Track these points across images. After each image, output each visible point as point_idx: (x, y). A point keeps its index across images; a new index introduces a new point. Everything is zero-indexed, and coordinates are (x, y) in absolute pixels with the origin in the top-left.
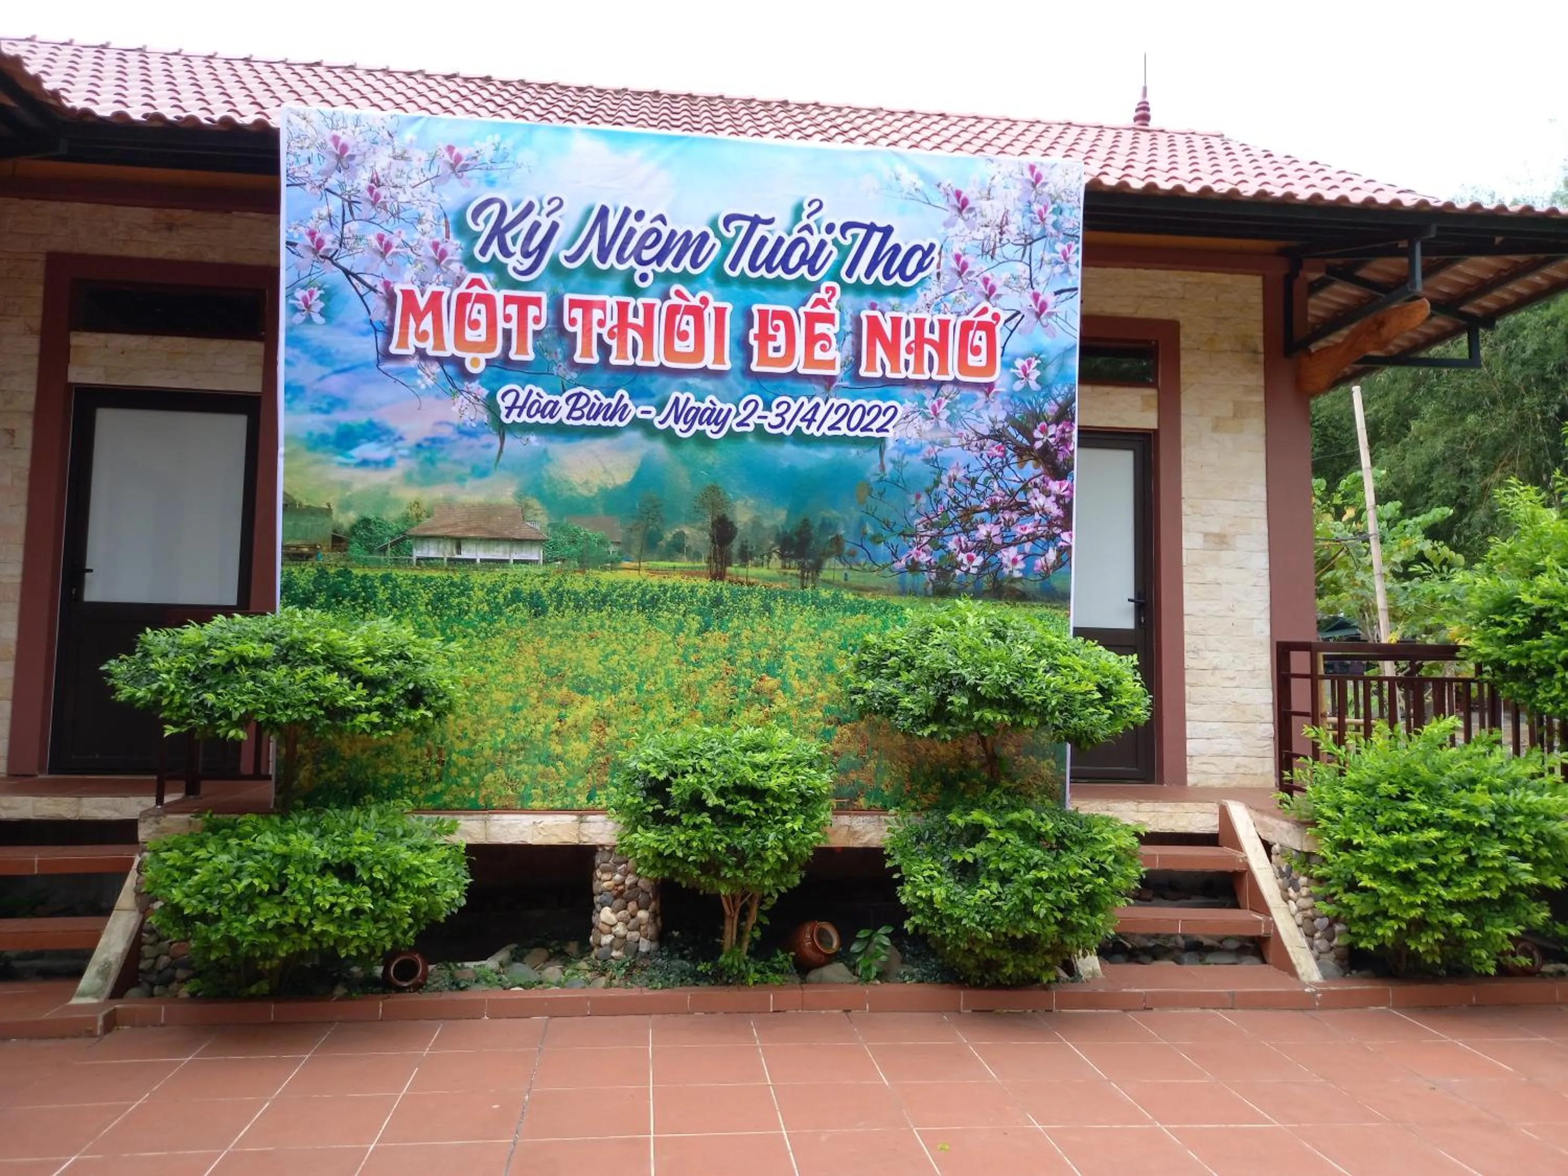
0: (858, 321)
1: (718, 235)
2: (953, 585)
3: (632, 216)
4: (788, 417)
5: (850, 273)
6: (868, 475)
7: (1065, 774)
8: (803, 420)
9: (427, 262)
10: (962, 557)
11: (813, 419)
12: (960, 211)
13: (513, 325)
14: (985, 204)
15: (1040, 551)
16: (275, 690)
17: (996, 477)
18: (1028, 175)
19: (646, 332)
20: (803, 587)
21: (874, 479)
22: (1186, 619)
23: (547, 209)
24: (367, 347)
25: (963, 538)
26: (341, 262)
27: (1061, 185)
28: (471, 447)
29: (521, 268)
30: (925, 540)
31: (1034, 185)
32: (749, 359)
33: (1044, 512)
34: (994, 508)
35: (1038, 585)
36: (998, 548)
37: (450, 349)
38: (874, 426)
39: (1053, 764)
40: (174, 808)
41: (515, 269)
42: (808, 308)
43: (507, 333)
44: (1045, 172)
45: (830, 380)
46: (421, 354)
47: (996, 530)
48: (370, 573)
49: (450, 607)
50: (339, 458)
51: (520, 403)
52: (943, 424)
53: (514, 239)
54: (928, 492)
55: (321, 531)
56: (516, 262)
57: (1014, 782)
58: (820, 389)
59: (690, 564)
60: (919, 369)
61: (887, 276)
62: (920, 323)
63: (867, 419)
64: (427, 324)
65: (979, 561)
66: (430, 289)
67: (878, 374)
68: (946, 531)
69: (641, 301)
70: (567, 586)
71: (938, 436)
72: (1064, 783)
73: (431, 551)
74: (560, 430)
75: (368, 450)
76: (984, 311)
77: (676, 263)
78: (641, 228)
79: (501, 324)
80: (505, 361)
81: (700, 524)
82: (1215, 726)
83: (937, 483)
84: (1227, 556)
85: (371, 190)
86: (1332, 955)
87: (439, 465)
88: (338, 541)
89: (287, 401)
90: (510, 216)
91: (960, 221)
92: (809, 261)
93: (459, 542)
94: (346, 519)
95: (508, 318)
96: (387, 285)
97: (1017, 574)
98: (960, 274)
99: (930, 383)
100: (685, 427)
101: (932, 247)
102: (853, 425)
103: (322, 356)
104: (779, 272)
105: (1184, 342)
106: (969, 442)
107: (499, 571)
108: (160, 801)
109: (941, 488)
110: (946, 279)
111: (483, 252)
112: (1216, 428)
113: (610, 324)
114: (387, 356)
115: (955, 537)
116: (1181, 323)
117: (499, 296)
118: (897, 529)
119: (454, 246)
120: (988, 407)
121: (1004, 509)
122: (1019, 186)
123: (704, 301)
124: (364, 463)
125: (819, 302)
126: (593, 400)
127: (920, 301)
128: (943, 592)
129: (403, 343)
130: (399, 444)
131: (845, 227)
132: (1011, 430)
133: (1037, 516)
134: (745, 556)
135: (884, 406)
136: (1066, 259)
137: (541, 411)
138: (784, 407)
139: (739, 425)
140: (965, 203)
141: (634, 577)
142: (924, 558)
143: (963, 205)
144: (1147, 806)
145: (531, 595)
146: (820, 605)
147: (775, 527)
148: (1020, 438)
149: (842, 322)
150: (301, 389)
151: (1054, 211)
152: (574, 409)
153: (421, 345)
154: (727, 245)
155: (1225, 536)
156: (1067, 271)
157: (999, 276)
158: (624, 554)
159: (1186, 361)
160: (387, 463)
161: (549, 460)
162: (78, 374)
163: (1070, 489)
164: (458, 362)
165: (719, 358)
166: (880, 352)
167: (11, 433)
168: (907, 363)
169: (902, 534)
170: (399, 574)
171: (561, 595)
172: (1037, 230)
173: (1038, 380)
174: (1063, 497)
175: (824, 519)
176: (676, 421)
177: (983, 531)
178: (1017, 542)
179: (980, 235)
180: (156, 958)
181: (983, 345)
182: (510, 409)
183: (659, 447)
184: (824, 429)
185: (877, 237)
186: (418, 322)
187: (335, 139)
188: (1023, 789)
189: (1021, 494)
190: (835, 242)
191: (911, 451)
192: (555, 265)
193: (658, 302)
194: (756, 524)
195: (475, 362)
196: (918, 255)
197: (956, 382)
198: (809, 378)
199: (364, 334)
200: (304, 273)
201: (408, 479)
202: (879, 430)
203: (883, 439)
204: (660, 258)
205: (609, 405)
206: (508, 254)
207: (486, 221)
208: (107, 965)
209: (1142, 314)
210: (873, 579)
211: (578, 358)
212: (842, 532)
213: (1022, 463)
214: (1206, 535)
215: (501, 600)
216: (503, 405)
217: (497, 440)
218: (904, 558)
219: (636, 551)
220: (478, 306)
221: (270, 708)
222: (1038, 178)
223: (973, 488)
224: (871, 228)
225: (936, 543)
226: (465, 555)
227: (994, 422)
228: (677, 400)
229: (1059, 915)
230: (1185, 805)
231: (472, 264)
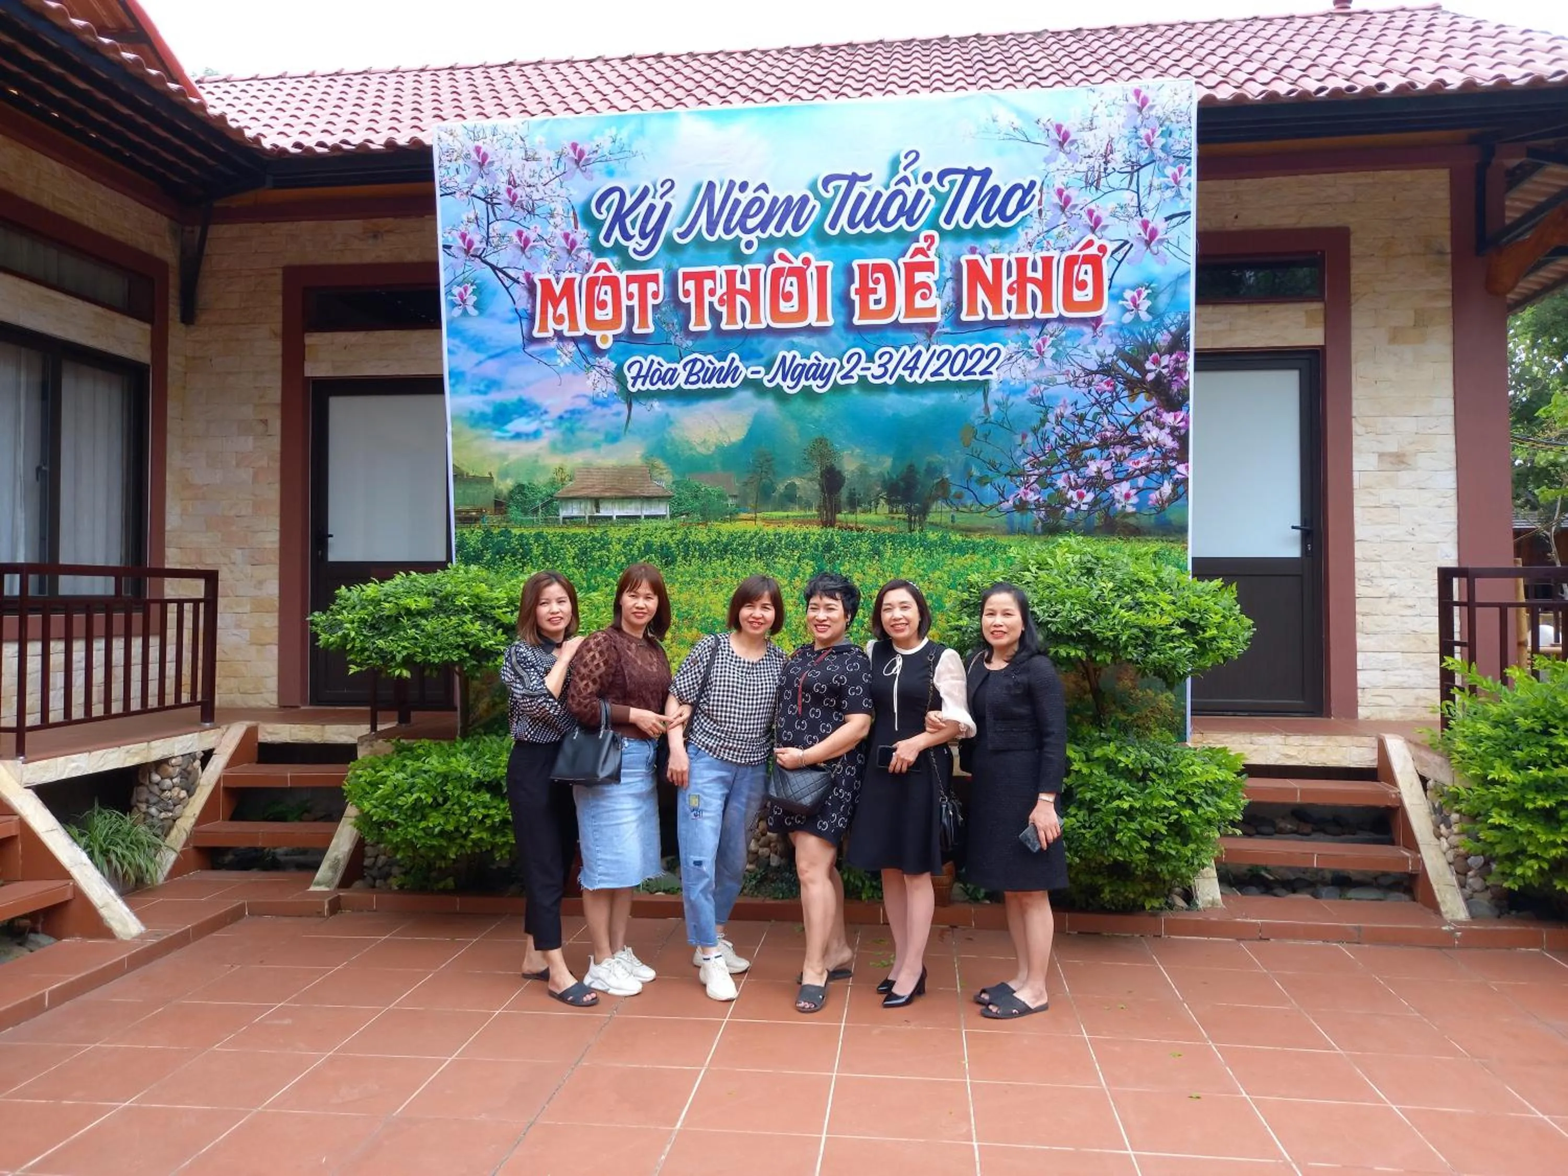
0: (957, 267)
1: (818, 197)
2: (1063, 523)
3: (736, 188)
4: (891, 367)
5: (948, 220)
6: (972, 418)
7: (1185, 708)
8: (905, 368)
9: (560, 252)
10: (1072, 494)
11: (915, 367)
12: (1061, 144)
13: (635, 302)
14: (1087, 135)
15: (1154, 485)
16: (429, 636)
17: (1106, 412)
18: (1133, 100)
19: (753, 296)
20: (911, 531)
21: (978, 422)
22: (1357, 545)
23: (661, 191)
24: (514, 333)
25: (1073, 475)
26: (488, 259)
27: (1170, 107)
28: (604, 416)
29: (640, 249)
30: (1032, 479)
31: (1140, 110)
32: (851, 314)
33: (1158, 445)
34: (1105, 444)
35: (1153, 520)
36: (1110, 483)
37: (583, 329)
38: (978, 369)
39: (1172, 697)
40: (387, 735)
41: (635, 251)
42: (907, 259)
43: (630, 310)
44: (1150, 95)
45: (932, 327)
46: (559, 335)
47: (1107, 466)
48: (526, 532)
49: (593, 560)
50: (497, 433)
51: (643, 373)
52: (1048, 362)
53: (633, 223)
54: (1035, 431)
55: (484, 497)
56: (636, 244)
57: (1131, 714)
58: (921, 337)
59: (803, 513)
60: (1022, 308)
61: (986, 218)
62: (1022, 262)
63: (970, 363)
64: (563, 308)
65: (1089, 497)
66: (564, 276)
67: (981, 317)
68: (1054, 470)
69: (747, 267)
70: (692, 538)
71: (1043, 374)
72: (1184, 716)
73: (574, 510)
74: (681, 395)
75: (521, 424)
76: (1090, 244)
77: (778, 228)
78: (745, 198)
79: (625, 302)
80: (630, 337)
81: (809, 475)
82: (1391, 656)
83: (1043, 422)
84: (1405, 477)
85: (509, 191)
86: (1488, 894)
87: (579, 434)
88: (500, 505)
89: (452, 386)
90: (629, 202)
91: (1062, 156)
92: (907, 213)
93: (597, 502)
94: (505, 485)
95: (630, 296)
96: (528, 276)
97: (1130, 509)
98: (1063, 209)
99: (1034, 322)
100: (792, 384)
101: (1032, 184)
102: (955, 370)
103: (477, 344)
104: (878, 226)
105: (1355, 249)
106: (1076, 379)
107: (633, 526)
108: (374, 728)
109: (1048, 426)
110: (1048, 215)
111: (607, 238)
112: (1393, 340)
113: (719, 292)
114: (532, 340)
115: (1064, 475)
116: (1352, 228)
117: (622, 277)
118: (1004, 470)
119: (582, 234)
120: (1095, 342)
121: (1115, 444)
122: (1123, 112)
123: (807, 261)
124: (518, 436)
125: (918, 251)
126: (707, 364)
127: (1022, 240)
128: (1052, 529)
129: (543, 328)
130: (544, 417)
131: (942, 175)
132: (1120, 363)
133: (1150, 450)
134: (853, 504)
135: (987, 349)
136: (1177, 182)
137: (662, 379)
138: (886, 357)
139: (843, 378)
140: (1066, 136)
141: (751, 527)
142: (1032, 497)
143: (1063, 139)
144: (1295, 740)
145: (662, 547)
146: (928, 547)
147: (881, 475)
148: (1130, 371)
149: (942, 269)
150: (462, 374)
151: (1162, 134)
152: (690, 374)
153: (558, 328)
154: (826, 205)
155: (1404, 455)
156: (1178, 194)
157: (1105, 207)
158: (740, 508)
159: (1358, 270)
160: (536, 434)
161: (671, 423)
162: (312, 370)
163: (1185, 420)
164: (590, 340)
165: (822, 314)
166: (981, 295)
167: (265, 422)
168: (1009, 304)
169: (1008, 474)
170: (549, 531)
171: (687, 546)
172: (1144, 156)
173: (1149, 311)
174: (1178, 429)
175: (929, 463)
176: (784, 379)
177: (1093, 468)
178: (1129, 477)
179: (1083, 167)
180: (376, 857)
181: (1089, 279)
182: (635, 379)
183: (769, 404)
184: (927, 376)
185: (975, 181)
186: (555, 307)
187: (478, 150)
188: (1140, 722)
189: (1133, 428)
190: (933, 191)
191: (1015, 392)
192: (669, 240)
193: (763, 267)
194: (863, 472)
195: (604, 338)
196: (1019, 194)
197: (1061, 319)
198: (910, 327)
199: (511, 322)
200: (459, 272)
201: (554, 448)
202: (981, 373)
203: (986, 382)
204: (763, 226)
205: (722, 368)
206: (628, 237)
207: (608, 210)
208: (337, 860)
209: (1306, 223)
210: (980, 520)
211: (692, 327)
212: (948, 476)
213: (1133, 396)
214: (1381, 455)
215: (636, 552)
216: (629, 375)
217: (624, 408)
218: (1011, 498)
219: (751, 503)
220: (604, 288)
221: (425, 650)
222: (1144, 102)
223: (1081, 424)
224: (968, 173)
225: (1044, 481)
226: (603, 513)
227: (1102, 357)
228: (784, 358)
229: (1145, 844)
230: (1340, 738)
231: (598, 250)
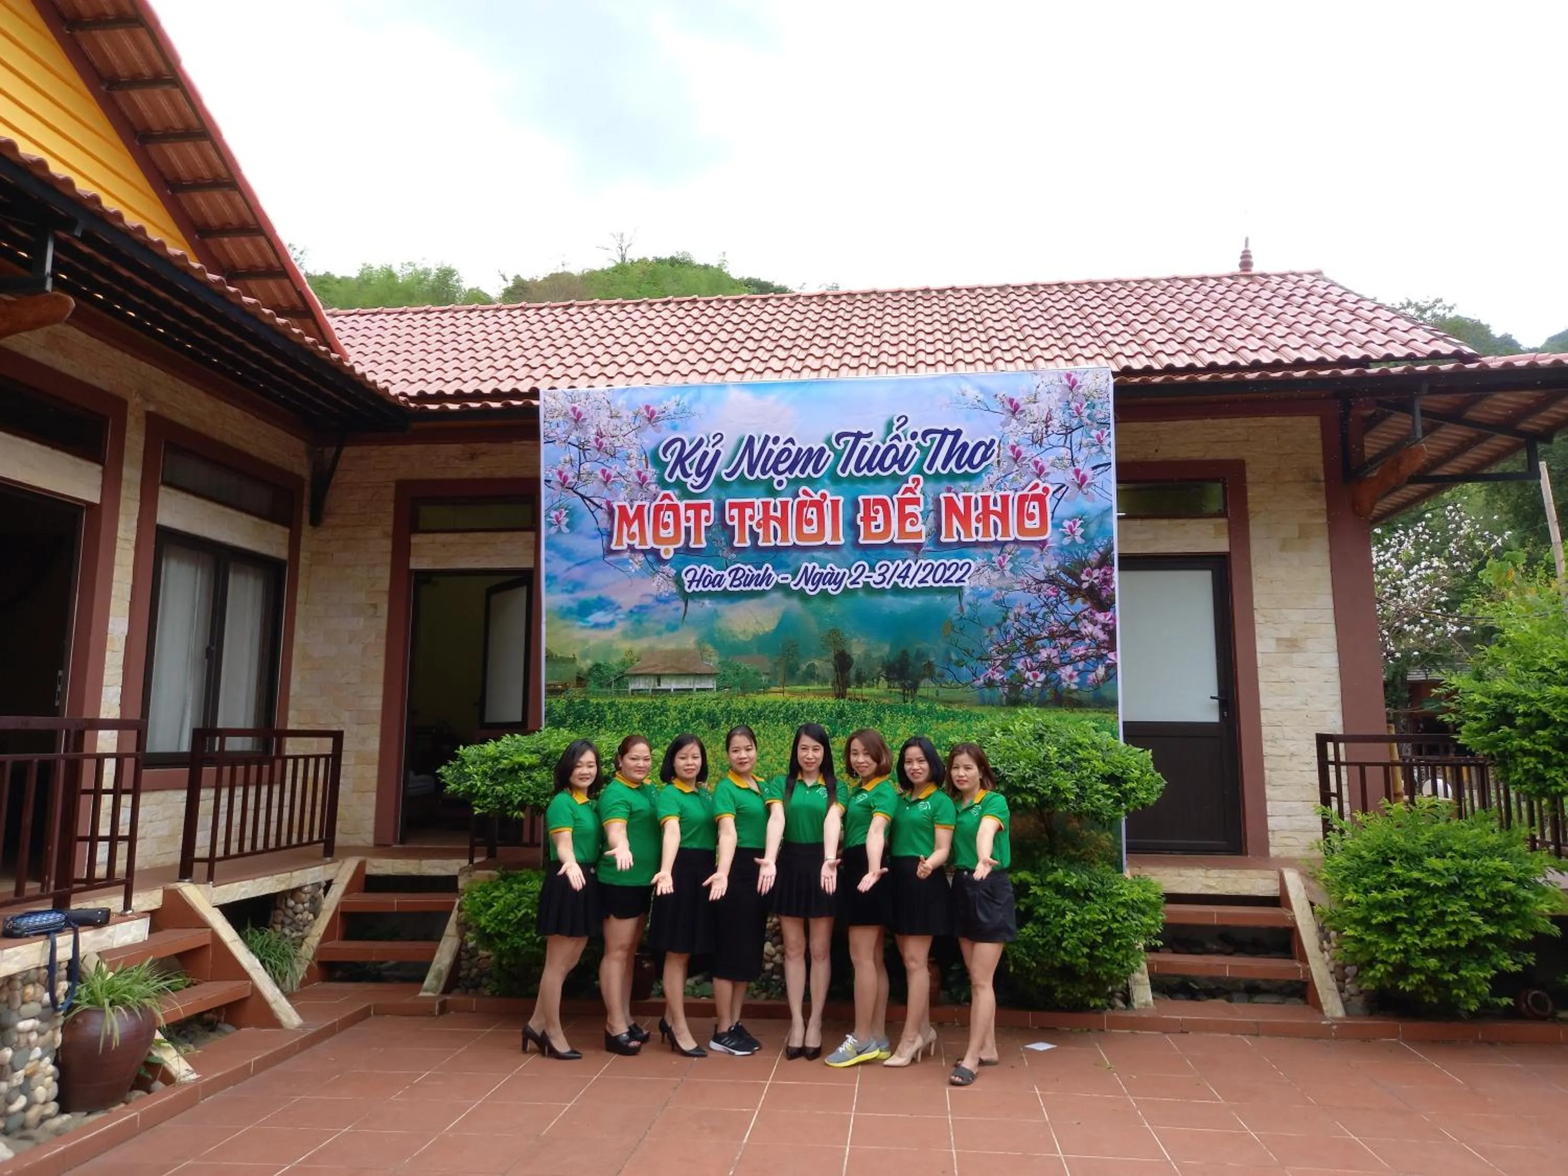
0: (938, 501)
1: (832, 448)
2: (1023, 697)
3: (770, 442)
4: (888, 575)
5: (930, 467)
6: (951, 615)
7: (1121, 845)
8: (899, 577)
9: (634, 486)
10: (1028, 674)
11: (906, 576)
12: (1014, 413)
13: (692, 524)
14: (1033, 407)
15: (1091, 668)
16: (539, 785)
17: (1052, 612)
18: (1066, 382)
19: (783, 521)
20: (905, 702)
21: (955, 618)
22: (1263, 713)
23: (713, 441)
24: (596, 547)
25: (1028, 660)
26: (579, 490)
27: (1093, 387)
28: (665, 611)
29: (696, 484)
30: (998, 663)
31: (1071, 389)
32: (857, 535)
33: (1093, 638)
34: (1052, 636)
35: (1091, 695)
36: (1056, 667)
37: (650, 544)
38: (954, 578)
39: (1111, 836)
40: (480, 866)
41: (692, 485)
42: (899, 495)
43: (688, 530)
44: (1079, 378)
45: (919, 546)
46: (631, 548)
47: (1054, 653)
48: (602, 702)
49: (655, 724)
50: (581, 624)
51: (697, 578)
52: (1008, 574)
53: (691, 465)
54: (999, 626)
55: (568, 674)
56: (693, 480)
57: (1078, 850)
58: (910, 553)
59: (820, 687)
60: (986, 533)
61: (959, 466)
62: (986, 499)
63: (948, 574)
64: (635, 528)
65: (1042, 677)
66: (636, 504)
67: (956, 539)
68: (1015, 655)
69: (779, 499)
70: (733, 706)
71: (1004, 583)
72: (1120, 853)
73: (641, 685)
74: (726, 594)
75: (599, 616)
76: (1036, 486)
77: (802, 471)
78: (777, 449)
79: (684, 524)
80: (687, 550)
81: (826, 658)
82: (1294, 805)
83: (1005, 619)
84: (1298, 657)
85: (597, 440)
86: (1360, 997)
87: (645, 624)
88: (581, 680)
89: (547, 587)
90: (688, 449)
91: (1014, 421)
92: (899, 461)
93: (659, 678)
94: (585, 664)
95: (688, 519)
96: (609, 503)
97: (1073, 687)
98: (1015, 460)
99: (996, 543)
100: (812, 588)
101: (993, 442)
102: (937, 579)
103: (567, 554)
104: (877, 470)
105: (1249, 476)
106: (1029, 586)
107: (686, 697)
108: (471, 862)
109: (1008, 622)
110: (1004, 465)
111: (670, 476)
112: (1283, 548)
113: (757, 518)
114: (611, 552)
115: (1022, 660)
117: (682, 505)
118: (975, 655)
119: (651, 473)
120: (1042, 560)
121: (1060, 636)
122: (1059, 390)
123: (824, 496)
124: (597, 626)
125: (908, 490)
126: (747, 572)
127: (985, 483)
128: (1014, 703)
129: (620, 542)
130: (619, 611)
131: (926, 434)
132: (1062, 575)
133: (1087, 641)
134: (860, 680)
135: (960, 563)
136: (1100, 442)
137: (712, 583)
138: (884, 569)
139: (852, 583)
140: (1016, 407)
141: (780, 698)
142: (998, 677)
143: (1015, 409)
145: (709, 713)
146: (918, 714)
147: (881, 657)
148: (1070, 581)
149: (926, 503)
150: (555, 578)
151: (1088, 407)
152: (734, 579)
153: (631, 542)
154: (838, 454)
155: (1296, 640)
156: (1102, 450)
157: (1046, 459)
158: (771, 683)
160: (611, 625)
161: (718, 617)
162: (416, 563)
163: (1113, 619)
164: (655, 552)
165: (835, 535)
166: (956, 523)
167: (375, 606)
168: (977, 529)
169: (980, 659)
170: (620, 701)
171: (729, 713)
172: (1075, 422)
173: (1082, 536)
174: (1107, 625)
175: (918, 651)
176: (806, 584)
177: (1044, 654)
178: (1072, 662)
179: (1030, 430)
180: (470, 969)
181: (1037, 512)
182: (691, 582)
183: (795, 603)
184: (915, 582)
185: (950, 439)
186: (629, 527)
187: (574, 409)
188: (1086, 857)
189: (1073, 624)
190: (918, 445)
191: (983, 596)
192: (719, 478)
193: (790, 500)
194: (867, 656)
195: (667, 551)
196: (982, 449)
197: (1016, 541)
198: (902, 546)
199: (595, 538)
200: (556, 500)
201: (625, 635)
202: (957, 581)
203: (961, 588)
204: (791, 469)
205: (759, 575)
206: (687, 475)
207: (672, 454)
208: (440, 971)
209: (1210, 456)
210: (958, 694)
211: (736, 544)
212: (933, 659)
213: (1072, 600)
214: (1278, 640)
215: (688, 718)
216: (686, 580)
217: (682, 604)
218: (982, 677)
219: (781, 679)
220: (668, 513)
221: (536, 796)
222: (1074, 383)
223: (1034, 621)
224: (945, 433)
225: (1007, 665)
226: (663, 686)
227: (1048, 570)
228: (806, 568)
229: (1086, 950)
230: (1249, 872)
231: (663, 484)
